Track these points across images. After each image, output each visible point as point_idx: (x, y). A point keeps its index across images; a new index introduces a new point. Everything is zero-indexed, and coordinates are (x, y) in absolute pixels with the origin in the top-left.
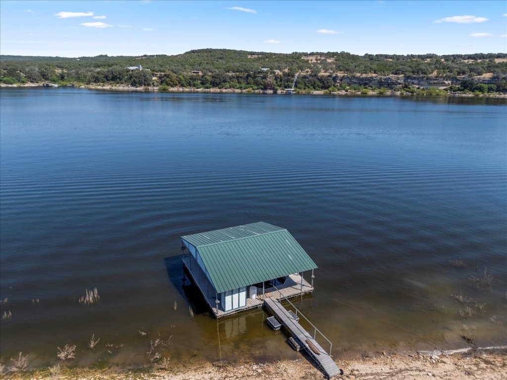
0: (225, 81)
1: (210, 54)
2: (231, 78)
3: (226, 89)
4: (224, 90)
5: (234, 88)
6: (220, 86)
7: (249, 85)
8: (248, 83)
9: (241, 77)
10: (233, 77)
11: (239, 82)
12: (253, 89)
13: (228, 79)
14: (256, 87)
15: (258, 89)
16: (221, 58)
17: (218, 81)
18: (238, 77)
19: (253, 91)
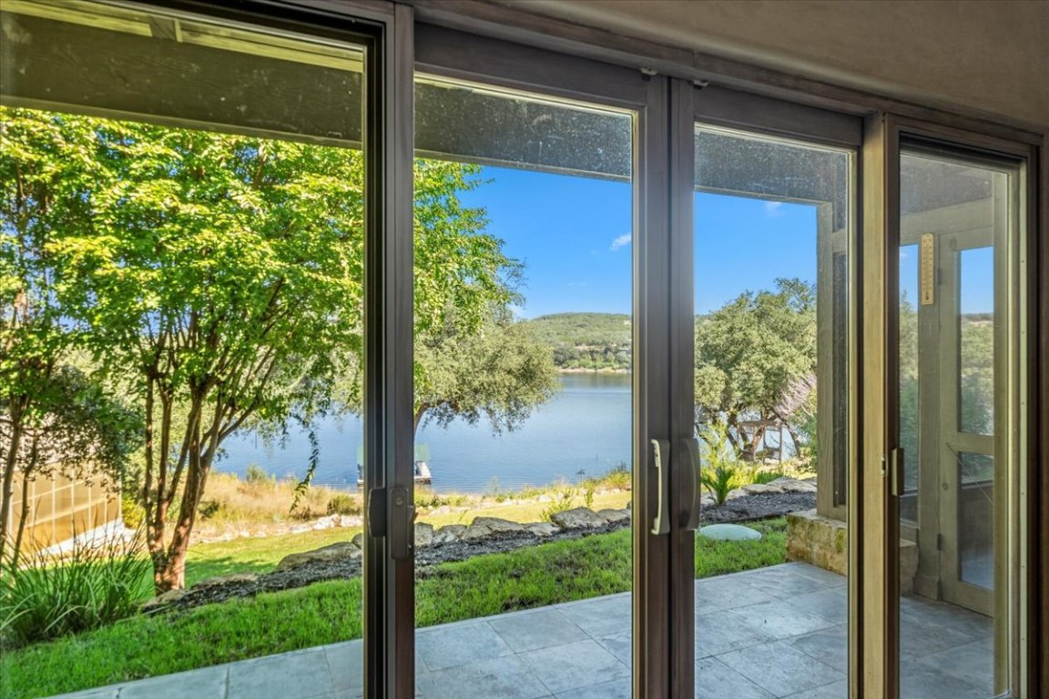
0: (572, 358)
1: (567, 320)
2: (581, 354)
3: (573, 368)
4: (569, 370)
5: (585, 367)
6: (564, 365)
7: (608, 364)
8: (606, 360)
9: (597, 352)
10: (585, 352)
11: (594, 360)
12: (613, 369)
13: (577, 355)
14: (618, 366)
15: (620, 368)
16: (581, 326)
17: (561, 357)
18: (592, 352)
19: (613, 371)
